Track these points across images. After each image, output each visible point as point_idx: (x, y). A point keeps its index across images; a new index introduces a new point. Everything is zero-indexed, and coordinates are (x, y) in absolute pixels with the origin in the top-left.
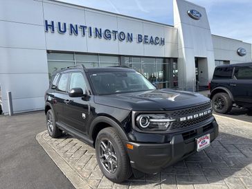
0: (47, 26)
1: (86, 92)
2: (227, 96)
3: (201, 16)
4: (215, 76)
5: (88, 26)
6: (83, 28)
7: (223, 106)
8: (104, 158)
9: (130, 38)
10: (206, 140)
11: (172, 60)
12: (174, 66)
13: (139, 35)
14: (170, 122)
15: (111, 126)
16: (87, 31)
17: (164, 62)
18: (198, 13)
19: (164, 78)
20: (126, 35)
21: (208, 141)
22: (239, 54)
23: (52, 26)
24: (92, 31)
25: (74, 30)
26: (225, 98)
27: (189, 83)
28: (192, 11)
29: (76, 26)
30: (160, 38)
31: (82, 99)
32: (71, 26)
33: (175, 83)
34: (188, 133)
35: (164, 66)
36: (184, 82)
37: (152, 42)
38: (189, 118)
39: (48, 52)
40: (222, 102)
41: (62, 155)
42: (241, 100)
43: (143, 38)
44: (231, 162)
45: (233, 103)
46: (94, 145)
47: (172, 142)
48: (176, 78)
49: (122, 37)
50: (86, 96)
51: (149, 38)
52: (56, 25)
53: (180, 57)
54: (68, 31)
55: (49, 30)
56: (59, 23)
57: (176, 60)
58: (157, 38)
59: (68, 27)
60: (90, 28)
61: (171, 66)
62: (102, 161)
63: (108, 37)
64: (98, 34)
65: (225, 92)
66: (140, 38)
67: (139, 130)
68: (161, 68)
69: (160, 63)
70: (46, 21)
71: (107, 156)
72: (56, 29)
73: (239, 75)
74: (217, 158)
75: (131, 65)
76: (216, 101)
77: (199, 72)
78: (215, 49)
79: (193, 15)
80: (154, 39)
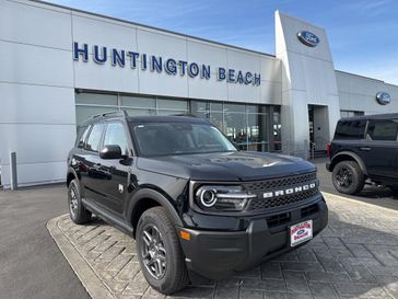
0: (77, 50)
1: (127, 152)
2: (356, 166)
3: (318, 41)
4: (338, 135)
5: (141, 54)
6: (134, 55)
7: (350, 182)
8: (149, 257)
9: (206, 74)
10: (306, 230)
11: (272, 109)
12: (276, 119)
13: (220, 69)
14: (248, 199)
15: (159, 205)
16: (139, 60)
17: (260, 111)
18: (314, 37)
19: (260, 137)
20: (201, 69)
21: (310, 231)
22: (378, 101)
23: (86, 51)
24: (148, 61)
25: (119, 59)
26: (354, 169)
27: (298, 145)
28: (304, 34)
29: (123, 52)
30: (253, 73)
31: (121, 162)
32: (115, 51)
33: (276, 145)
34: (275, 217)
35: (260, 117)
36: (292, 144)
37: (240, 79)
38: (277, 193)
39: (77, 91)
40: (349, 175)
42: (380, 173)
43: (227, 73)
44: (357, 273)
45: (366, 177)
46: (134, 235)
47: (250, 230)
48: (278, 137)
49: (194, 71)
50: (125, 157)
51: (236, 74)
52: (90, 50)
53: (284, 104)
54: (109, 60)
55: (80, 57)
56: (96, 48)
57: (278, 108)
58: (249, 74)
59: (109, 53)
60: (145, 56)
61: (270, 117)
62: (146, 262)
63: (172, 71)
64: (157, 65)
65: (353, 160)
66: (222, 74)
67: (199, 210)
68: (254, 120)
69: (254, 113)
70: (76, 44)
71: (152, 254)
72: (90, 57)
73: (376, 133)
74: (335, 266)
75: (208, 115)
76: (338, 174)
77: (316, 129)
78: (341, 93)
79: (307, 40)
80: (244, 75)
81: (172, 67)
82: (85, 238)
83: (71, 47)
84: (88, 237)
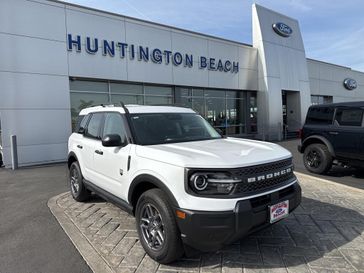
0: (71, 42)
2: (326, 149)
3: (291, 31)
5: (129, 44)
7: (319, 163)
9: (189, 62)
11: (249, 94)
12: (252, 103)
13: (202, 58)
16: (127, 50)
17: (238, 96)
18: (288, 28)
19: (238, 119)
22: (346, 86)
23: (79, 42)
24: (135, 51)
25: (109, 49)
26: (323, 152)
28: (279, 25)
29: (113, 43)
30: (232, 62)
33: (252, 127)
35: (238, 102)
37: (220, 67)
39: (71, 79)
40: (319, 157)
41: (83, 230)
43: (208, 62)
45: (334, 159)
48: (255, 120)
51: (216, 62)
52: (83, 42)
53: (260, 90)
54: (100, 50)
55: (74, 48)
56: (88, 39)
57: (254, 93)
58: (228, 62)
59: (100, 44)
60: (132, 46)
61: (247, 101)
63: (158, 60)
68: (233, 104)
69: (232, 98)
70: (70, 36)
72: (83, 48)
73: (344, 119)
75: (190, 100)
76: (309, 155)
77: (289, 112)
78: (312, 80)
79: (281, 31)
80: (223, 63)
81: (157, 57)
82: (83, 215)
83: (65, 39)
84: (86, 215)
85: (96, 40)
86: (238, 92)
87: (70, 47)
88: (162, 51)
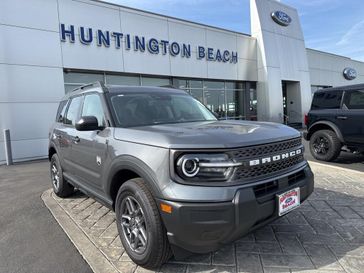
0: (64, 32)
2: (333, 136)
3: (290, 20)
4: (314, 106)
5: (125, 34)
6: (118, 36)
7: (327, 149)
9: (187, 53)
11: (248, 85)
12: (252, 94)
13: (200, 48)
16: (123, 40)
17: (237, 87)
18: (287, 16)
19: (237, 112)
20: (181, 48)
22: (345, 76)
23: (72, 32)
24: (131, 41)
25: (104, 39)
26: (331, 138)
28: (277, 14)
29: (108, 33)
30: (230, 52)
32: (100, 32)
35: (237, 93)
37: (219, 58)
39: (66, 71)
40: (326, 143)
43: (206, 51)
44: (349, 234)
45: (342, 145)
48: (254, 112)
49: (175, 49)
51: (215, 52)
52: (77, 32)
53: (260, 80)
54: (95, 41)
55: (67, 38)
56: (82, 29)
57: (254, 84)
58: (226, 52)
59: (95, 34)
60: (128, 36)
61: (247, 94)
63: (154, 51)
64: (140, 45)
66: (201, 53)
68: (232, 96)
69: (231, 89)
70: (63, 26)
72: (77, 38)
73: (352, 103)
76: (316, 142)
77: (289, 104)
78: (311, 69)
79: (279, 19)
80: (222, 53)
81: (154, 47)
82: (79, 208)
83: (58, 29)
84: (82, 206)
85: (90, 30)
86: (237, 83)
87: (64, 38)
88: (159, 40)
